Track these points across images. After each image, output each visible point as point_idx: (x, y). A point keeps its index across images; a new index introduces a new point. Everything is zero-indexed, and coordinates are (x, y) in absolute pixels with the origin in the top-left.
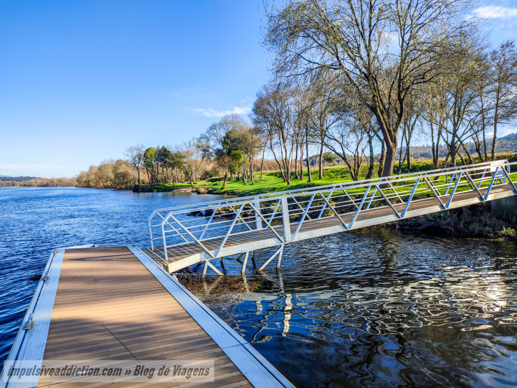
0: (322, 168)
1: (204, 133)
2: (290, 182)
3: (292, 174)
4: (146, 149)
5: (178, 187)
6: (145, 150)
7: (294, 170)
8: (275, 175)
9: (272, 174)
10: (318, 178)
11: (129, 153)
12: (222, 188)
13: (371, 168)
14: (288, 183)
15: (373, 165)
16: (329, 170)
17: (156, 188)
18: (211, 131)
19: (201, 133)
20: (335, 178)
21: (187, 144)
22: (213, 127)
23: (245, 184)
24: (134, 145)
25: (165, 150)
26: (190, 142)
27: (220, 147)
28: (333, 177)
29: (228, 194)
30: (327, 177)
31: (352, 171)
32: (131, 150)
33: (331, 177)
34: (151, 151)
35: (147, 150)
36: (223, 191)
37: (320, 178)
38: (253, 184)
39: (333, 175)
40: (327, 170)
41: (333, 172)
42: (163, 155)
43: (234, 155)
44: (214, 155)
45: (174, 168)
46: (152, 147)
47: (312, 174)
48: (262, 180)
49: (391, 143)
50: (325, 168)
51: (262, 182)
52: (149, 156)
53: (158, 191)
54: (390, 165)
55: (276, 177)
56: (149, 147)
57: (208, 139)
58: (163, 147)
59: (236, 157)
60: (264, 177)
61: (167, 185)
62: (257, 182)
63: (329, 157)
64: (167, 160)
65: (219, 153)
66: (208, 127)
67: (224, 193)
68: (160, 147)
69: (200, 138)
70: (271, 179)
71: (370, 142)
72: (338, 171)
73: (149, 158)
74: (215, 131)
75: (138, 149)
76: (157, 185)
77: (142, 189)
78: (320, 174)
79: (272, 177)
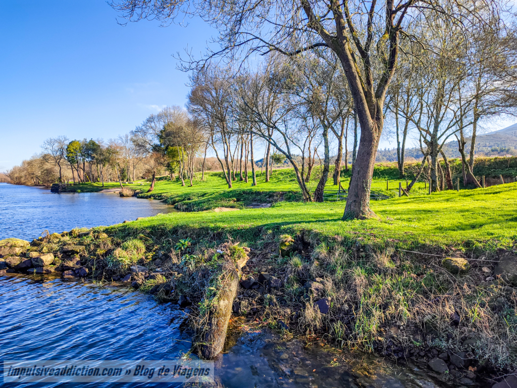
0: (269, 170)
1: (140, 126)
2: (231, 185)
3: (237, 175)
4: (70, 141)
5: (107, 187)
6: (68, 144)
7: (239, 171)
8: (219, 175)
9: (215, 175)
10: (264, 181)
11: (49, 146)
12: (149, 191)
13: (326, 170)
14: (230, 187)
15: (328, 167)
16: (278, 172)
17: (80, 188)
18: (149, 124)
19: (137, 126)
20: (283, 181)
21: (124, 139)
22: (151, 120)
23: (182, 185)
24: (55, 137)
25: (93, 143)
26: (127, 137)
27: (157, 142)
28: (281, 181)
29: (155, 199)
30: (275, 179)
31: (299, 175)
32: (51, 142)
33: (279, 181)
34: (75, 145)
35: (70, 143)
36: (149, 194)
37: (267, 181)
38: (191, 186)
39: (281, 177)
40: (275, 171)
41: (282, 174)
42: (91, 149)
43: (172, 151)
44: (151, 151)
45: (104, 165)
46: (77, 139)
47: (257, 176)
48: (203, 182)
49: (371, 121)
50: (273, 169)
51: (203, 184)
52: (72, 151)
53: (82, 191)
54: (368, 167)
55: (220, 178)
56: (74, 140)
57: (145, 133)
58: (91, 141)
59: (173, 154)
60: (206, 177)
61: (95, 184)
62: (196, 183)
63: (278, 157)
64: (94, 155)
65: (156, 148)
66: (145, 120)
67: (150, 197)
68: (88, 140)
69: (136, 132)
70: (214, 180)
71: (325, 135)
72: (288, 173)
73: (72, 153)
74: (153, 124)
75: (60, 142)
76: (82, 184)
77: (63, 188)
78: (267, 176)
79: (215, 178)
